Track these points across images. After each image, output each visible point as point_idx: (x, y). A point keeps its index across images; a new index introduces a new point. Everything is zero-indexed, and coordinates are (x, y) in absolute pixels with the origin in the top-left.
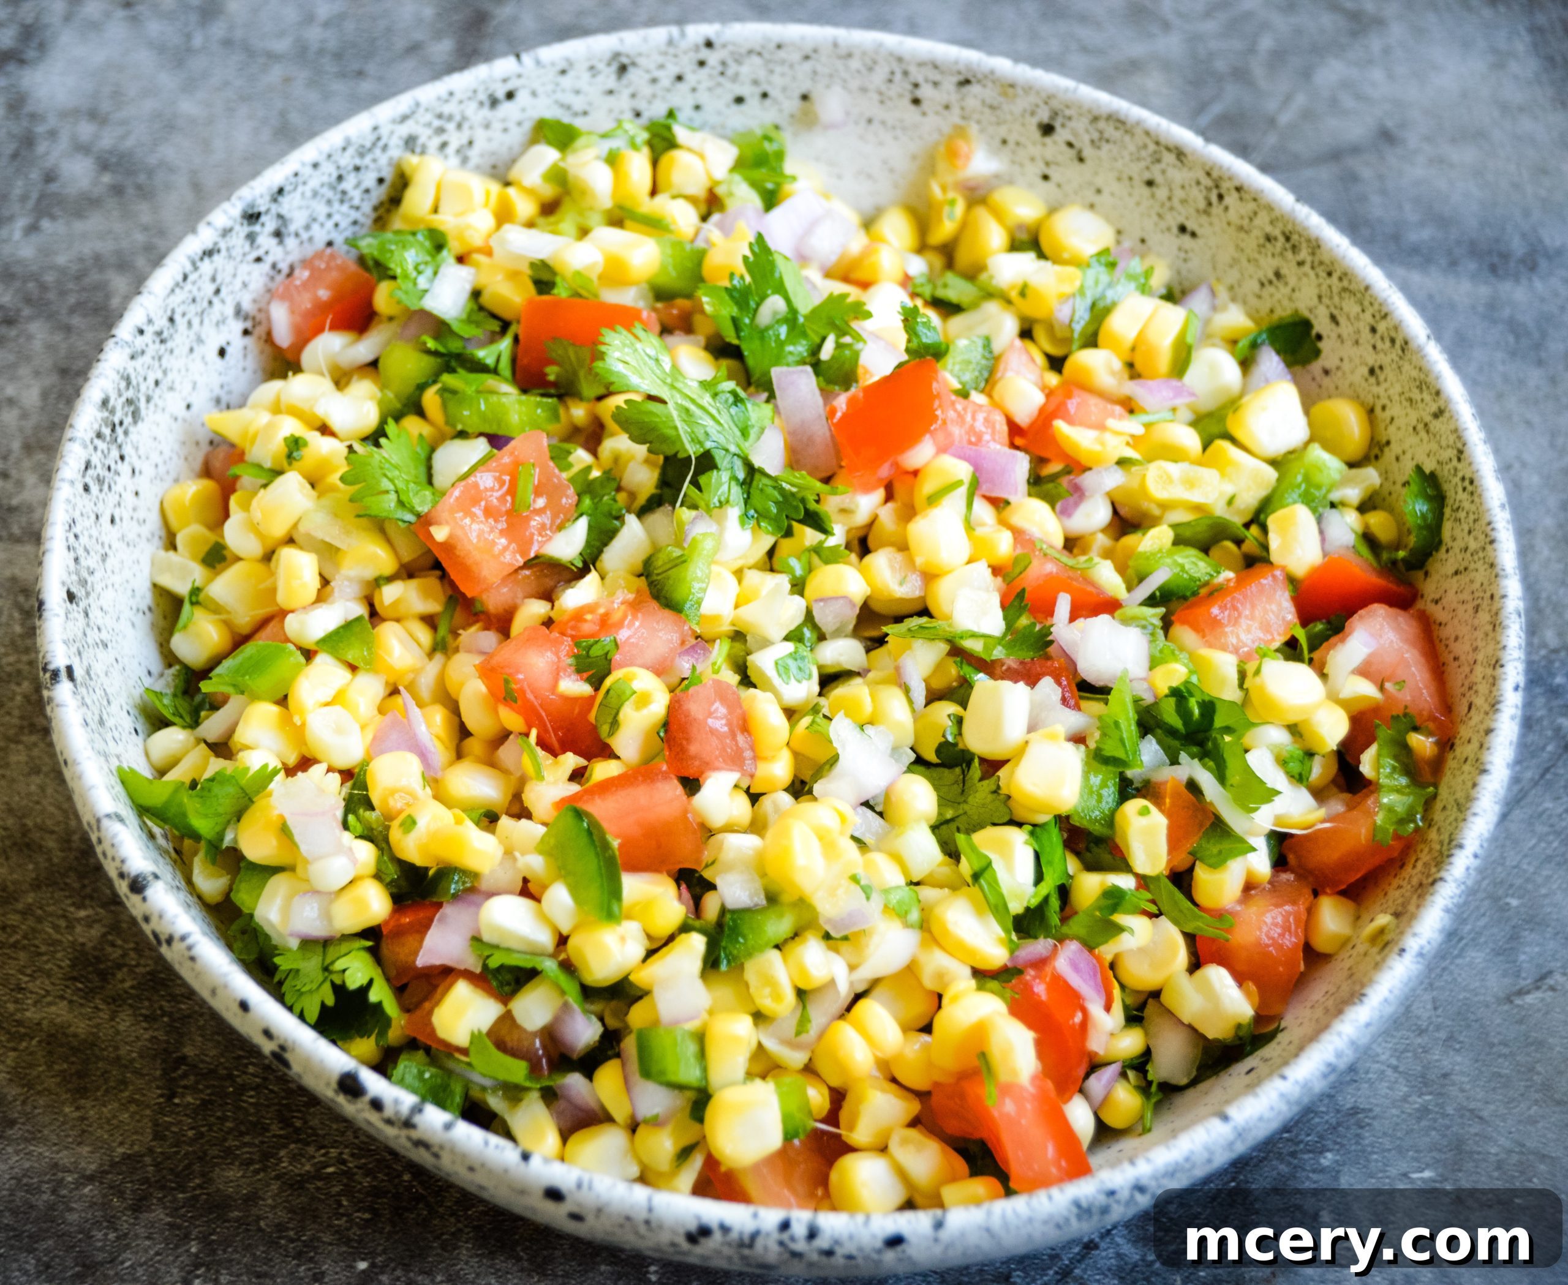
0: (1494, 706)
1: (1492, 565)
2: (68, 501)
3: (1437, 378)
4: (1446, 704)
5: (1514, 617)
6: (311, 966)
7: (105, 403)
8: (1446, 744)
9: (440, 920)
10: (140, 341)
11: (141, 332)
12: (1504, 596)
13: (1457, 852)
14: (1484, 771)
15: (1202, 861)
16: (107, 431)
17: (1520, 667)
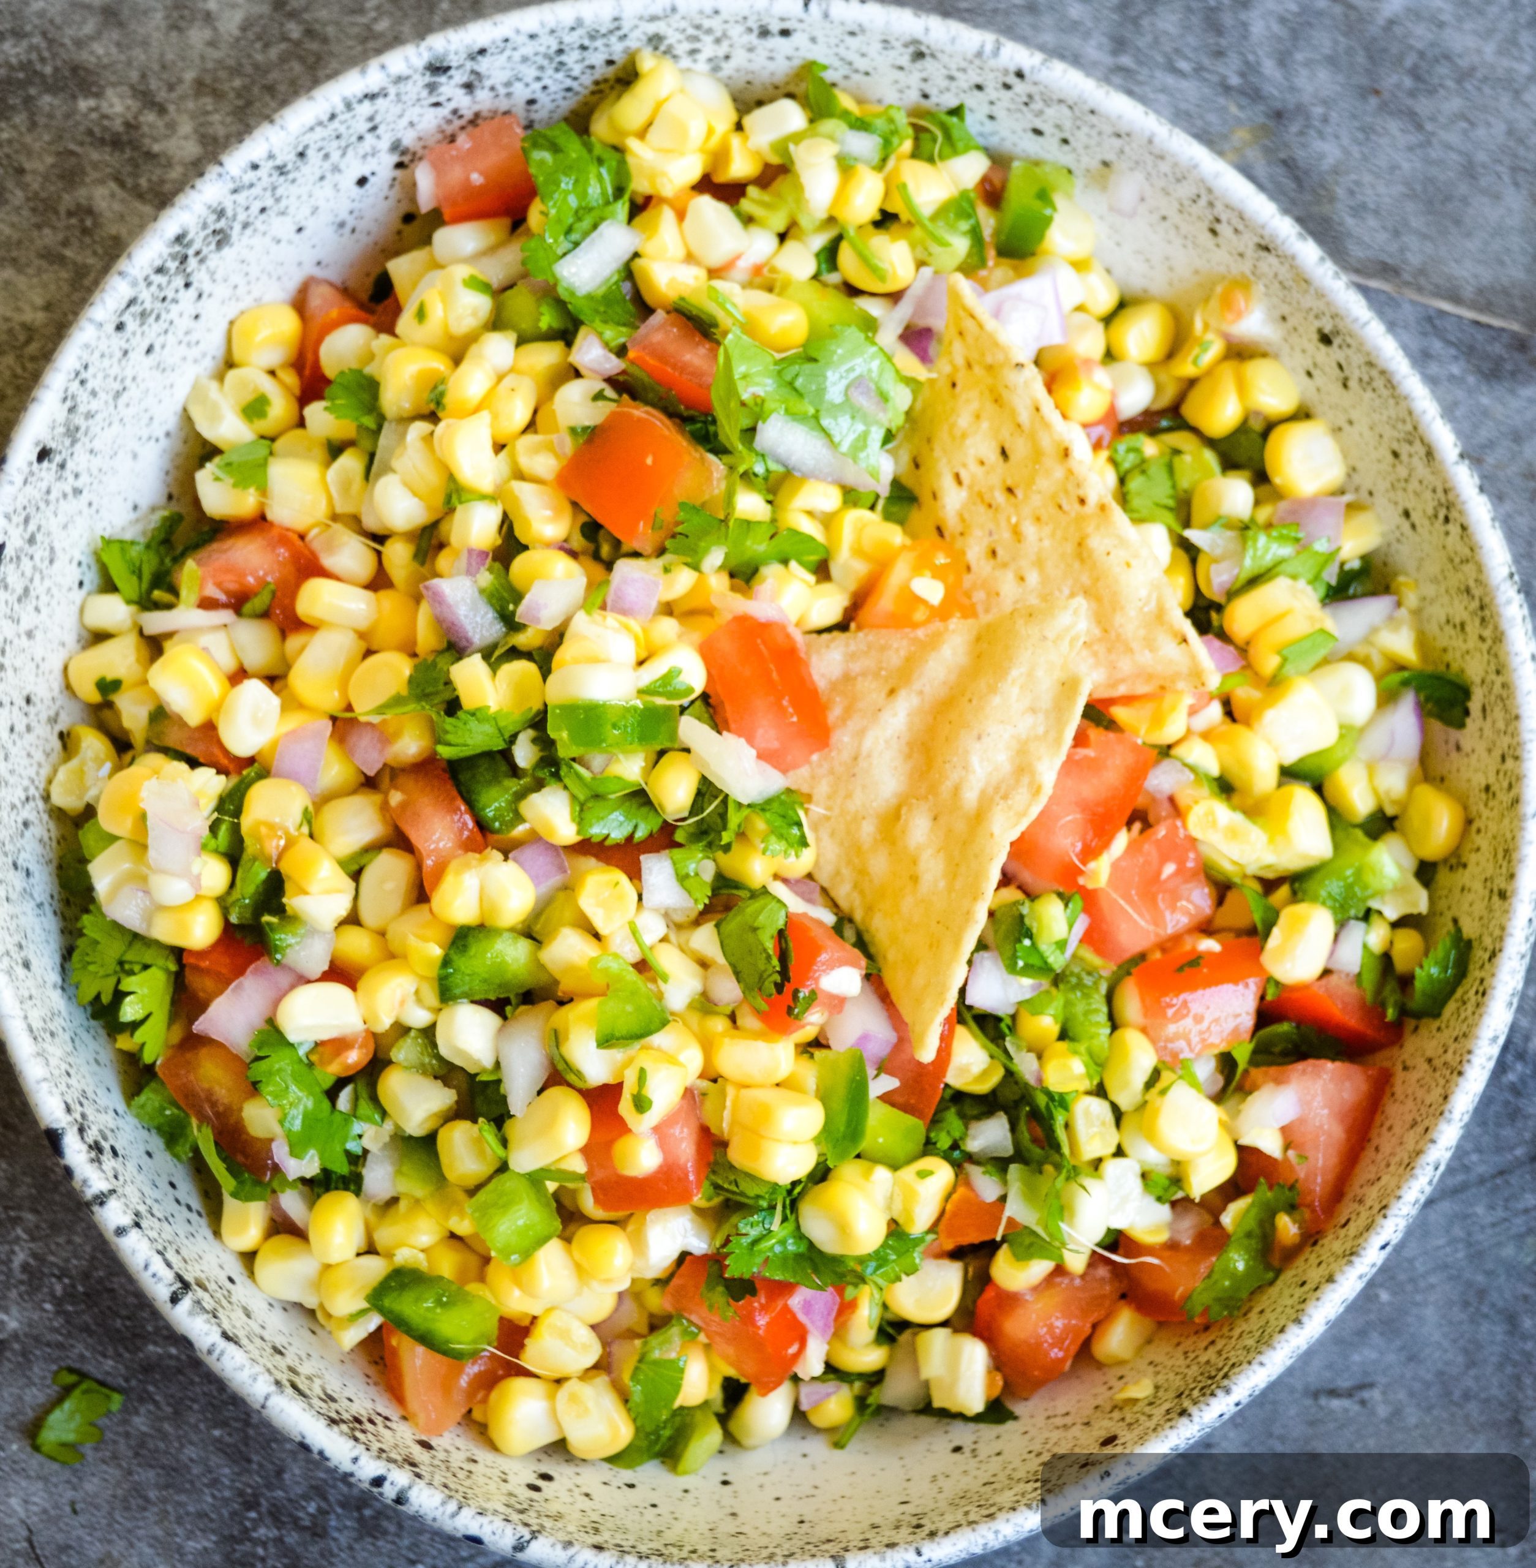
0: (1351, 1254)
1: (1446, 1098)
2: (87, 346)
3: (1520, 861)
4: (1338, 1192)
5: (1430, 1170)
6: (112, 950)
7: (179, 239)
8: (1311, 1237)
9: (237, 987)
10: (251, 176)
11: (255, 167)
12: (1433, 1141)
13: (1220, 1393)
14: (1298, 1321)
15: (1011, 1246)
16: (172, 265)
17: (1402, 1224)
